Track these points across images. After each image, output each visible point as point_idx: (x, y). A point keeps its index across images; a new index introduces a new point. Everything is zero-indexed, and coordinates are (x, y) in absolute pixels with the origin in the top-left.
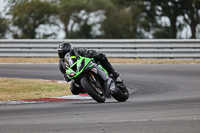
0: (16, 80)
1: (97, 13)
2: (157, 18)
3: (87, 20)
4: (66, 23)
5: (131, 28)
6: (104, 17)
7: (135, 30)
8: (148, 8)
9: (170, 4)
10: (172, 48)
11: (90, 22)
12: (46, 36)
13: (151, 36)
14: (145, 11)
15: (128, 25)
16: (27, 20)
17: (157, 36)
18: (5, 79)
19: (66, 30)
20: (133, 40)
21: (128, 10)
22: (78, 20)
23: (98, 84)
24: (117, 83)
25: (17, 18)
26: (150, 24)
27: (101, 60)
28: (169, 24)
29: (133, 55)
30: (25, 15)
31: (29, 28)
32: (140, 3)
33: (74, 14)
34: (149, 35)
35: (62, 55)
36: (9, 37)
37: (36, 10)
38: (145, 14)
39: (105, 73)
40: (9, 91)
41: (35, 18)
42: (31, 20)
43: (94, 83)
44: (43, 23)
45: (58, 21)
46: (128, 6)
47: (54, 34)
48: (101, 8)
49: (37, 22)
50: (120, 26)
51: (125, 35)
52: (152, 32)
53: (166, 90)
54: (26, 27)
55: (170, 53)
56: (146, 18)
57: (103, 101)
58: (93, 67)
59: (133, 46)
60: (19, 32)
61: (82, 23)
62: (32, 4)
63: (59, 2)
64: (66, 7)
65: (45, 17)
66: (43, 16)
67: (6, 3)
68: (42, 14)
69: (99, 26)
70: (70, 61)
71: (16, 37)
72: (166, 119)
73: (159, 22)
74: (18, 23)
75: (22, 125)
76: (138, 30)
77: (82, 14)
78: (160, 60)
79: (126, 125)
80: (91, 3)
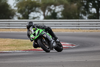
0: (19, 40)
1: (59, 6)
2: (90, 9)
3: (54, 10)
4: (44, 11)
5: (77, 14)
6: (63, 9)
7: (79, 15)
8: (85, 4)
9: (96, 2)
10: (97, 24)
11: (56, 11)
12: (34, 18)
13: (86, 18)
14: (84, 5)
15: (75, 13)
16: (25, 10)
17: (89, 18)
18: (14, 39)
19: (44, 15)
20: (77, 20)
21: (75, 5)
22: (50, 10)
23: (47, 43)
24: (56, 42)
25: (20, 9)
26: (86, 12)
27: (48, 30)
28: (96, 12)
29: (78, 28)
30: (24, 8)
31: (26, 14)
32: (82, 1)
33: (48, 7)
34: (86, 17)
35: (28, 28)
36: (16, 19)
37: (29, 5)
38: (84, 7)
39: (50, 37)
40: (16, 46)
41: (29, 9)
42: (27, 10)
43: (45, 42)
44: (33, 11)
45: (40, 10)
46: (75, 3)
47: (38, 17)
48: (62, 4)
49: (30, 11)
50: (71, 13)
51: (74, 18)
52: (87, 16)
53: (94, 45)
54: (24, 13)
55: (96, 26)
56: (84, 9)
57: (49, 52)
58: (44, 34)
59: (78, 23)
60: (21, 16)
61: (52, 12)
62: (27, 2)
63: (40, 1)
64: (44, 3)
65: (34, 8)
66: (32, 8)
67: (14, 2)
68: (32, 7)
69: (61, 13)
70: (32, 31)
71: (19, 18)
72: (94, 60)
73: (91, 11)
74: (20, 12)
75: (22, 63)
76: (80, 15)
77: (52, 7)
78: (91, 30)
79: (74, 63)
80: (57, 1)
